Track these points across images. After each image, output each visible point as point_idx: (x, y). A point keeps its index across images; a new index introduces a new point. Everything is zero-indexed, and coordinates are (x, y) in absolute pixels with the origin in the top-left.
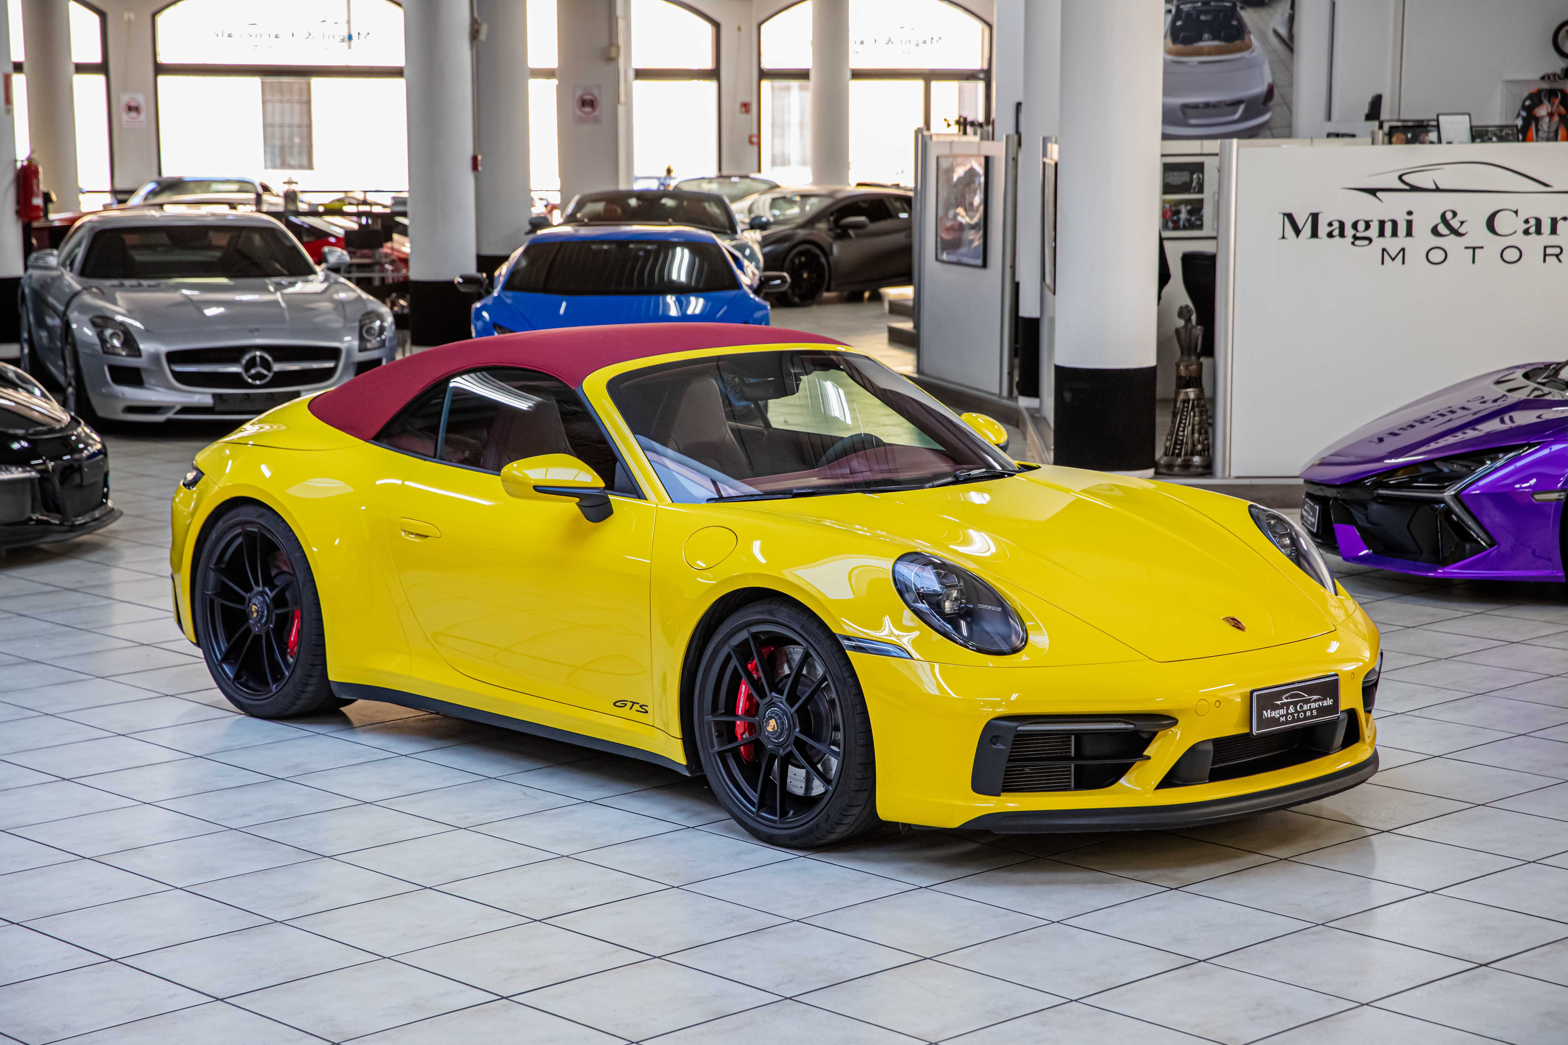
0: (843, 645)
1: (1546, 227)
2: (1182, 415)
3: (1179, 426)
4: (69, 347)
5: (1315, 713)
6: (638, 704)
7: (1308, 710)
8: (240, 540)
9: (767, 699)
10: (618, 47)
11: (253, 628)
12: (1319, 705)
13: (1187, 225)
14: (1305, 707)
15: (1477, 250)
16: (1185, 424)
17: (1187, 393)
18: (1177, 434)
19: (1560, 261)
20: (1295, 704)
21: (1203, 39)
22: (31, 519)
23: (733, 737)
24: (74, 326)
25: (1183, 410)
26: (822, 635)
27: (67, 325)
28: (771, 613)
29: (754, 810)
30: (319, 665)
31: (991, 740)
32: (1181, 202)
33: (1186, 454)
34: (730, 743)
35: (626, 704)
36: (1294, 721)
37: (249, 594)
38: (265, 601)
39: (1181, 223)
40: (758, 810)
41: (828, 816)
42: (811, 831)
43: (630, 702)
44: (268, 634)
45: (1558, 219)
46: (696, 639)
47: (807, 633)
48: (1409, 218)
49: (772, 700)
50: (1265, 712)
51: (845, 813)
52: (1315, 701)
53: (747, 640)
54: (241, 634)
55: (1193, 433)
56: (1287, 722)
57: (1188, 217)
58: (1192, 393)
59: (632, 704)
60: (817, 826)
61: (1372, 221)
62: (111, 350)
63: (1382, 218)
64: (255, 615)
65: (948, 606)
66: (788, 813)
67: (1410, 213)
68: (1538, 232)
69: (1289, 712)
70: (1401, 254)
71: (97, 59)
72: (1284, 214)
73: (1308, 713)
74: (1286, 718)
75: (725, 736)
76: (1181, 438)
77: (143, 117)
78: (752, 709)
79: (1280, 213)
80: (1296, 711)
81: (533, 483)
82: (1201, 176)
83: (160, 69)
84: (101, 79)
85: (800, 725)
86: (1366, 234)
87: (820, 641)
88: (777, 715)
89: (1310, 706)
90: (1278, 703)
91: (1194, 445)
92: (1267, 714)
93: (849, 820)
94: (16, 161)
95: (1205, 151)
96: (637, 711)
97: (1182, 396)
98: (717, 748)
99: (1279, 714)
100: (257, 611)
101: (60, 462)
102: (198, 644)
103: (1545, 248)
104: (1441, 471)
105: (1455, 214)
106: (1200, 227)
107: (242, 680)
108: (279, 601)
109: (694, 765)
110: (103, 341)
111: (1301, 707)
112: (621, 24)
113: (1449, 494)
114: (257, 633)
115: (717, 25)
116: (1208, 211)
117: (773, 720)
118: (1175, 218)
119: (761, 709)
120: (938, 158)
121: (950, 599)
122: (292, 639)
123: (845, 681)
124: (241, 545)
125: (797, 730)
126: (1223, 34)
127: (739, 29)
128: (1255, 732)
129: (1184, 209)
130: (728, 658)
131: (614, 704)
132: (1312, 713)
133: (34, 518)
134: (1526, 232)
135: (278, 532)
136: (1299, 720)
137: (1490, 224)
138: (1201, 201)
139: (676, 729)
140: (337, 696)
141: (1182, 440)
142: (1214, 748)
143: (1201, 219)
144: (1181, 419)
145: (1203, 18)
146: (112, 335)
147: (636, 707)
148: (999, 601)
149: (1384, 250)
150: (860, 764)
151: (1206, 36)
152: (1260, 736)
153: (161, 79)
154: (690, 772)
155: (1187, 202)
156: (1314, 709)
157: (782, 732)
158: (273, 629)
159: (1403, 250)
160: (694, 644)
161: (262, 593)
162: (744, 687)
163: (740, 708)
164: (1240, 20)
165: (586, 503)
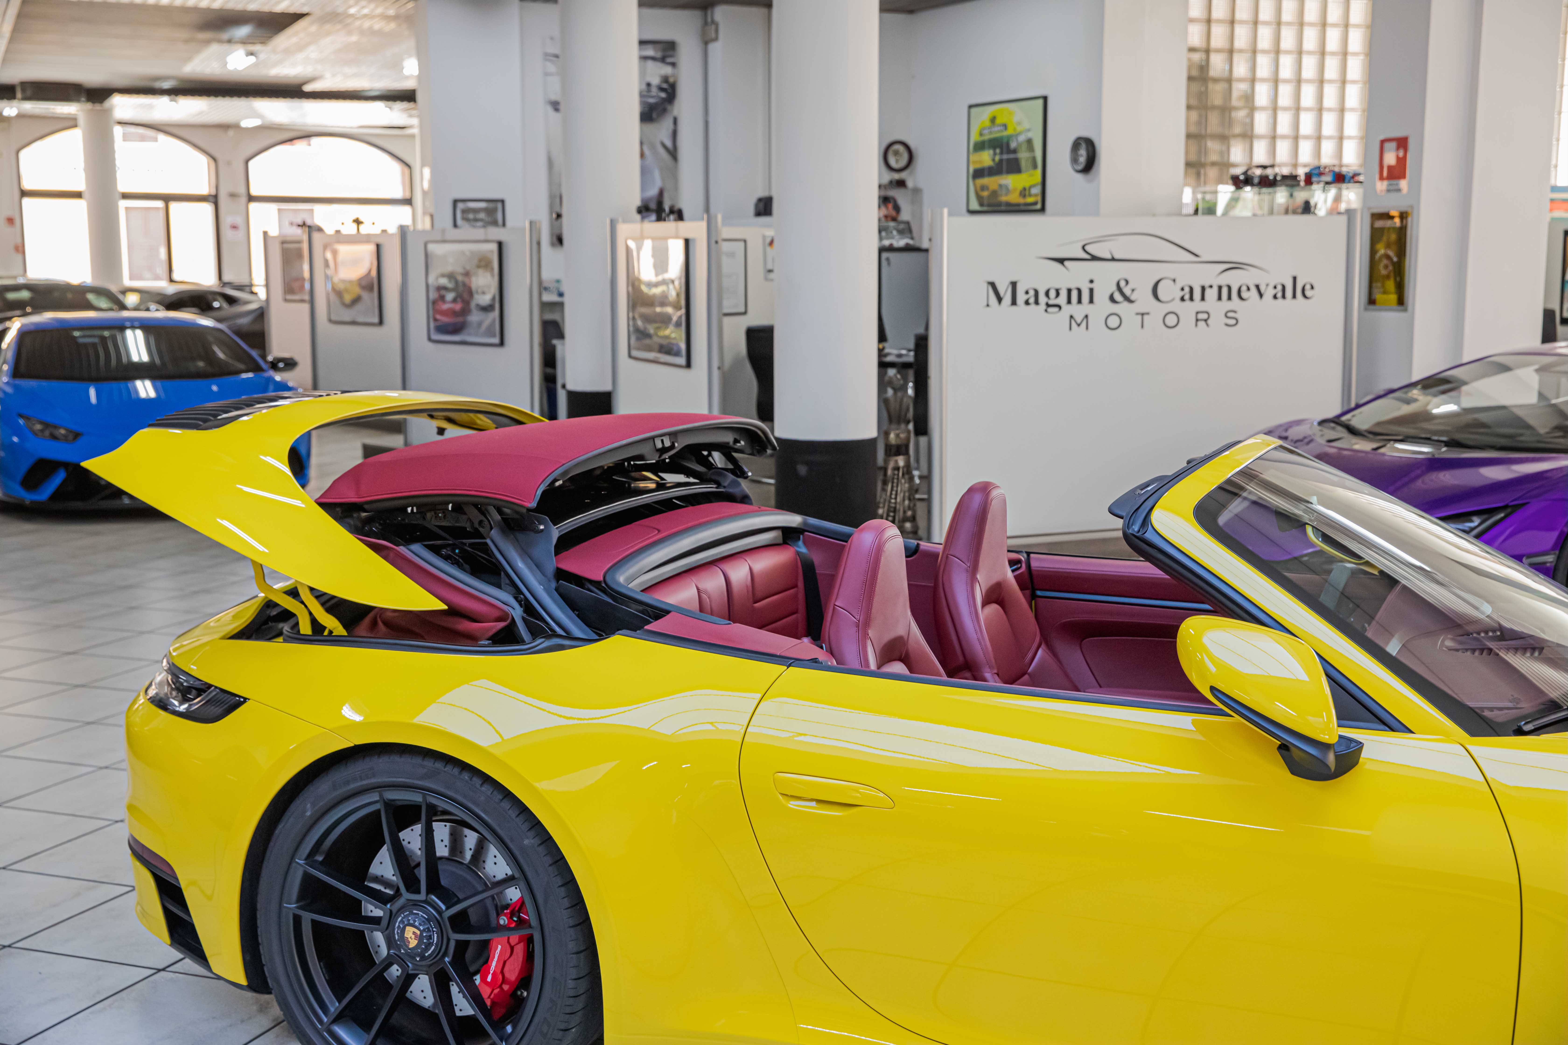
1: (1197, 294)
2: (893, 483)
3: (891, 494)
15: (1145, 317)
16: (897, 491)
17: (896, 462)
18: (890, 502)
19: (1207, 325)
25: (893, 479)
33: (899, 522)
45: (1206, 287)
48: (1091, 286)
55: (904, 500)
58: (901, 461)
61: (1061, 289)
63: (1069, 286)
67: (1092, 282)
68: (1191, 298)
70: (1085, 320)
72: (988, 283)
76: (893, 505)
79: (984, 282)
86: (1057, 301)
91: (905, 512)
97: (891, 465)
103: (1197, 313)
105: (1127, 282)
137: (1155, 291)
141: (895, 508)
144: (892, 487)
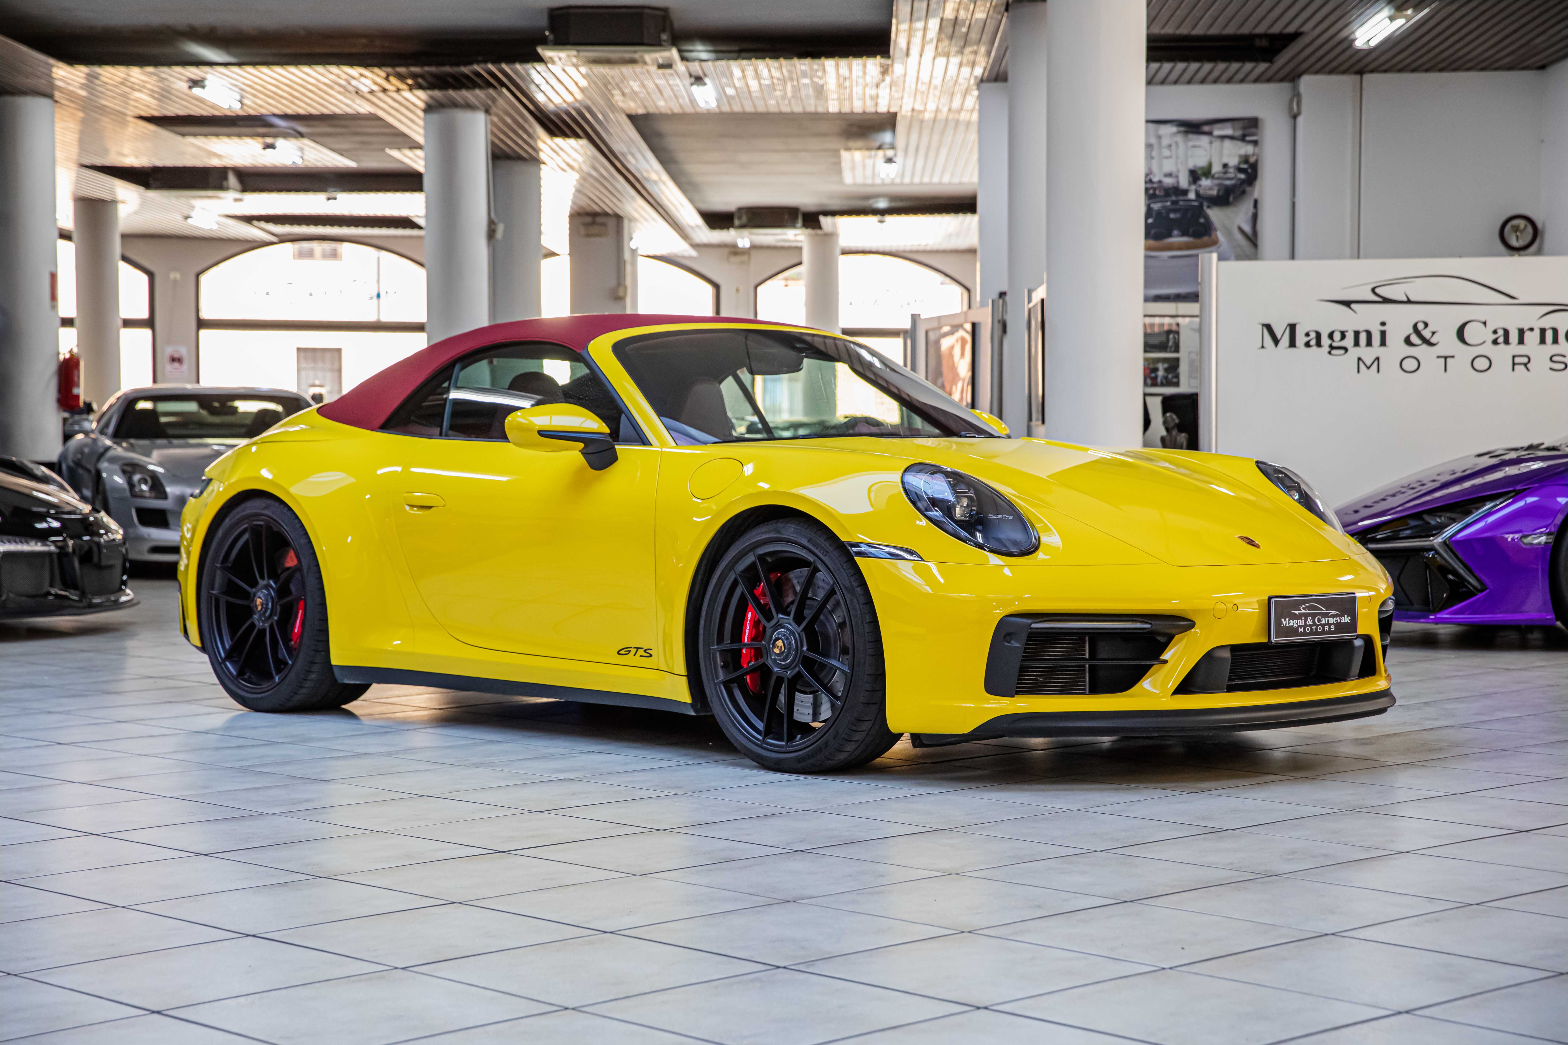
0: (852, 552)
1: (1514, 337)
4: (100, 497)
5: (1333, 629)
6: (642, 648)
7: (1326, 624)
8: (246, 536)
9: (774, 622)
10: (626, 288)
11: (256, 623)
12: (1337, 621)
13: (1164, 382)
14: (1323, 621)
15: (1449, 360)
19: (1528, 370)
20: (1313, 616)
21: (1173, 235)
22: (49, 593)
23: (737, 666)
24: (104, 475)
26: (830, 547)
27: (98, 474)
28: (778, 531)
29: (760, 738)
30: (322, 651)
31: (1005, 636)
32: (1159, 360)
34: (735, 671)
35: (630, 651)
36: (1311, 633)
37: (254, 590)
38: (270, 594)
39: (1159, 380)
40: (764, 739)
41: (837, 731)
42: (819, 750)
43: (635, 648)
44: (271, 626)
45: (1525, 330)
46: (701, 572)
47: (814, 547)
48: (1383, 328)
49: (778, 621)
50: (1283, 620)
51: (854, 728)
52: (1333, 616)
53: (754, 564)
54: (246, 629)
56: (1305, 634)
57: (1165, 374)
59: (636, 649)
60: (826, 744)
61: (1347, 331)
62: (139, 494)
63: (1357, 329)
64: (259, 608)
65: (958, 512)
66: (795, 737)
67: (1383, 324)
68: (1507, 341)
69: (1308, 623)
70: (1376, 363)
71: (144, 314)
72: (1264, 325)
73: (1326, 628)
74: (1305, 629)
75: (731, 667)
77: (185, 367)
78: (759, 634)
79: (1259, 324)
80: (1314, 624)
81: (538, 428)
82: (1176, 336)
83: (202, 324)
84: (147, 333)
85: (807, 644)
86: (1342, 344)
87: (828, 552)
88: (784, 635)
89: (1328, 621)
90: (1297, 612)
92: (1285, 622)
93: (859, 737)
94: (58, 354)
95: (1180, 313)
96: (641, 656)
98: (721, 677)
99: (1297, 624)
100: (262, 604)
101: (78, 541)
102: (203, 649)
103: (1514, 357)
104: (1429, 523)
106: (1177, 384)
107: (246, 677)
108: (283, 591)
109: (699, 704)
110: (131, 485)
111: (1319, 620)
112: (628, 268)
113: (1437, 541)
114: (261, 628)
115: (717, 287)
116: (1184, 369)
117: (780, 641)
118: (1153, 375)
119: (768, 631)
120: (927, 332)
121: (961, 504)
122: (296, 630)
123: (854, 590)
124: (247, 542)
125: (805, 649)
126: (1191, 231)
127: (737, 290)
128: (1274, 640)
129: (1161, 367)
130: (735, 584)
131: (618, 653)
132: (1330, 628)
133: (53, 592)
134: (1495, 342)
135: (283, 521)
136: (1317, 633)
137: (1460, 334)
138: (1177, 360)
139: (680, 666)
140: (340, 681)
142: (1232, 656)
143: (1177, 376)
145: (1172, 216)
146: (140, 482)
147: (641, 652)
148: (1011, 508)
149: (1359, 359)
150: (870, 675)
151: (1176, 232)
152: (1278, 646)
153: (203, 333)
154: (696, 711)
155: (1164, 360)
156: (1332, 624)
157: (789, 653)
158: (277, 622)
159: (1378, 359)
160: (700, 577)
161: (267, 587)
162: (750, 614)
163: (746, 636)
164: (1207, 218)
165: (591, 449)
